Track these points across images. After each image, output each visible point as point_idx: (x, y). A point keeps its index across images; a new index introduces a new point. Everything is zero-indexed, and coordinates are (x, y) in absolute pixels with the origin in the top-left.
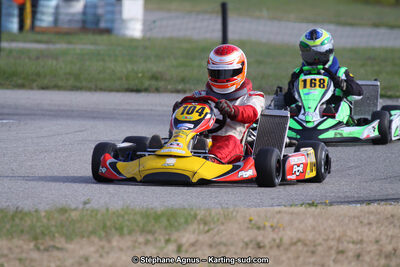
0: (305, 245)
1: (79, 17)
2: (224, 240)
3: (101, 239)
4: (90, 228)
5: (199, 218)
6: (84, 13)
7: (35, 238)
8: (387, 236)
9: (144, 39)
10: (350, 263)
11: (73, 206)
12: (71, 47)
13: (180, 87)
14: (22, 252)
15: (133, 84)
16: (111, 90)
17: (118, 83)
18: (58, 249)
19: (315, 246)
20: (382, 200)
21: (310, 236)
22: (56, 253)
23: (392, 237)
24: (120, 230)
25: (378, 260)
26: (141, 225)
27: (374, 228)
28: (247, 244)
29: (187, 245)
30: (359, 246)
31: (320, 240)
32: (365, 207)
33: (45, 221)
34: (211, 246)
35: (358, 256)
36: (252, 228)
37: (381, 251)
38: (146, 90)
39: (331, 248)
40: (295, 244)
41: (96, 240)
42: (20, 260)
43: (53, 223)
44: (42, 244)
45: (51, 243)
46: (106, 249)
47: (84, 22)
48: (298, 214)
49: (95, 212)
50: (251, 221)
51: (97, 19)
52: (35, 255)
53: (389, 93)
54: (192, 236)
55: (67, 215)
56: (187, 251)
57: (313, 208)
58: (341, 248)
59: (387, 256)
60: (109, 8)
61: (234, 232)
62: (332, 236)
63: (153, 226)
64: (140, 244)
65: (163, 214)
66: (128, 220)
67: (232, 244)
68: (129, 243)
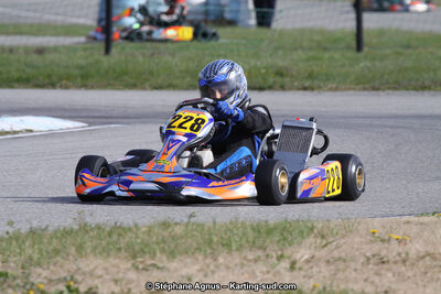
0: (434, 259)
2: (343, 255)
3: (206, 256)
4: (195, 245)
5: (315, 231)
7: (134, 257)
11: (177, 220)
13: (307, 84)
14: (119, 272)
15: (256, 81)
18: (159, 268)
22: (155, 273)
24: (228, 246)
26: (251, 239)
28: (368, 259)
29: (301, 261)
33: (145, 237)
34: (328, 262)
36: (375, 241)
38: (270, 88)
40: (423, 258)
41: (201, 257)
42: (116, 281)
43: (154, 239)
44: (141, 262)
45: (149, 262)
46: (212, 267)
47: (206, 13)
48: (427, 224)
49: (201, 226)
50: (374, 233)
52: (133, 275)
54: (308, 251)
55: (170, 230)
56: (300, 269)
61: (356, 246)
63: (265, 240)
64: (249, 261)
65: (276, 227)
66: (237, 235)
67: (352, 260)
68: (238, 261)
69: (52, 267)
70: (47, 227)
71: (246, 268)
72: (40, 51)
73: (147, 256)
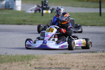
0: (64, 64)
1: (4, 5)
2: (42, 63)
3: (10, 63)
4: (7, 60)
5: (36, 57)
6: (6, 4)
8: (85, 61)
9: (21, 11)
10: (75, 68)
11: (3, 55)
12: (2, 13)
13: (31, 23)
15: (18, 22)
16: (13, 24)
17: (14, 22)
19: (66, 64)
20: (84, 52)
21: (65, 62)
23: (86, 62)
24: (15, 61)
25: (82, 68)
26: (20, 59)
27: (81, 60)
28: (48, 64)
29: (32, 64)
30: (78, 64)
31: (67, 63)
32: (79, 54)
34: (39, 64)
35: (77, 67)
36: (50, 60)
37: (83, 65)
38: (22, 24)
39: (70, 65)
40: (61, 64)
41: (9, 63)
46: (11, 66)
47: (6, 7)
48: (62, 56)
49: (8, 56)
50: (49, 58)
51: (9, 6)
53: (86, 24)
54: (34, 62)
55: (1, 57)
56: (32, 66)
57: (66, 54)
58: (73, 65)
59: (85, 67)
60: (12, 3)
61: (45, 61)
62: (71, 62)
63: (24, 59)
64: (20, 64)
65: (26, 56)
66: (17, 58)
67: (44, 64)
68: (17, 64)
71: (20, 66)
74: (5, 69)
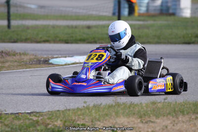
1: (159, 8)
3: (173, 117)
4: (168, 112)
6: (162, 6)
7: (141, 117)
9: (192, 18)
11: (159, 101)
12: (155, 22)
14: (134, 124)
15: (187, 40)
16: (176, 43)
17: (179, 40)
18: (152, 122)
22: (151, 124)
24: (182, 112)
26: (193, 110)
33: (145, 108)
38: (193, 43)
41: (171, 117)
43: (149, 109)
44: (144, 120)
45: (149, 119)
46: (176, 122)
47: (161, 10)
49: (170, 104)
51: (168, 8)
52: (141, 125)
55: (156, 105)
60: (174, 3)
64: (193, 119)
66: (187, 107)
68: (187, 119)
69: (105, 122)
70: (101, 104)
71: (192, 122)
72: (89, 27)
73: (147, 117)
74: (164, 128)
